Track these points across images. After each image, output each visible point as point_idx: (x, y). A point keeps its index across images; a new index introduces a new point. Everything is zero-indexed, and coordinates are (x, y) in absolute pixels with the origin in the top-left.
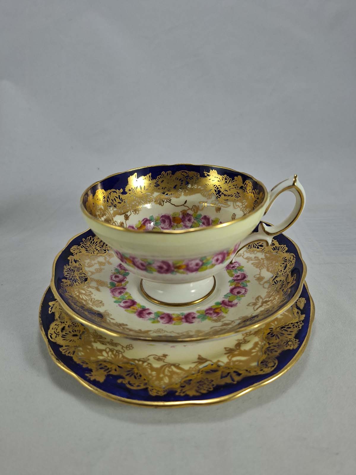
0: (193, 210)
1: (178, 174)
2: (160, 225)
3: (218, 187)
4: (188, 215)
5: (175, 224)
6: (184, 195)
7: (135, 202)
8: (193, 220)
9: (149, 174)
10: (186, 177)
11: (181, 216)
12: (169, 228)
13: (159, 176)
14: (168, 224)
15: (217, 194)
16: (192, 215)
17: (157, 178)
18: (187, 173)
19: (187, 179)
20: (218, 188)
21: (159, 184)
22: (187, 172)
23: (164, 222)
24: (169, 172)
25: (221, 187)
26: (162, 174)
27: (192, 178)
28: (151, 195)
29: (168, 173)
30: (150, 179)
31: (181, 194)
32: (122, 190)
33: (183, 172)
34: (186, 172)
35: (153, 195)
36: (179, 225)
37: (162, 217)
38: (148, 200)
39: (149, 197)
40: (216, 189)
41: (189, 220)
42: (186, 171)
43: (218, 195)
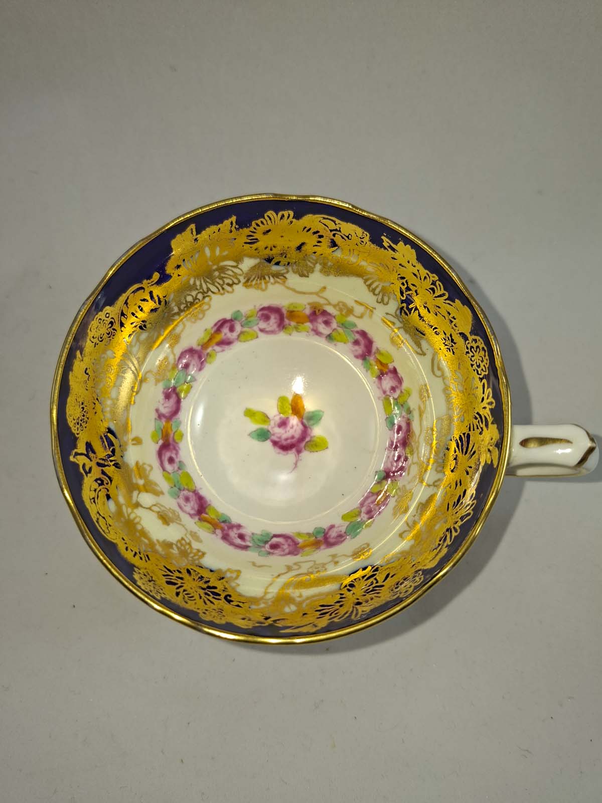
0: (337, 308)
1: (312, 220)
2: (258, 324)
3: (411, 287)
4: (324, 313)
5: (293, 324)
6: (321, 271)
7: (194, 293)
8: (334, 325)
9: (230, 220)
10: (331, 231)
11: (308, 311)
12: (277, 329)
13: (259, 222)
14: (276, 323)
15: (402, 302)
16: (334, 317)
17: (251, 225)
18: (336, 224)
19: (334, 235)
20: (408, 289)
21: (257, 239)
22: (338, 221)
23: (267, 318)
24: (286, 213)
25: (416, 291)
26: (268, 216)
27: (348, 237)
28: (236, 267)
29: (283, 216)
30: (233, 229)
31: (315, 267)
32: (156, 276)
33: (324, 218)
34: (334, 222)
35: (240, 266)
36: (301, 327)
37: (263, 309)
38: (227, 281)
39: (230, 273)
40: (404, 288)
41: (327, 323)
42: (334, 219)
43: (404, 305)
